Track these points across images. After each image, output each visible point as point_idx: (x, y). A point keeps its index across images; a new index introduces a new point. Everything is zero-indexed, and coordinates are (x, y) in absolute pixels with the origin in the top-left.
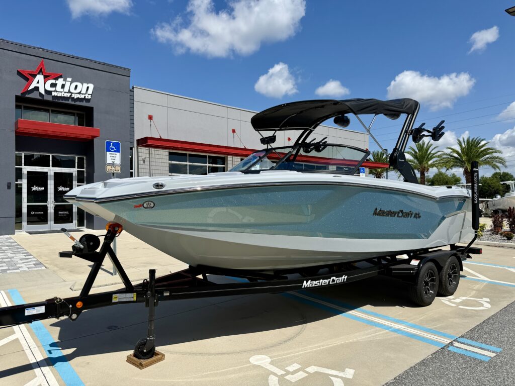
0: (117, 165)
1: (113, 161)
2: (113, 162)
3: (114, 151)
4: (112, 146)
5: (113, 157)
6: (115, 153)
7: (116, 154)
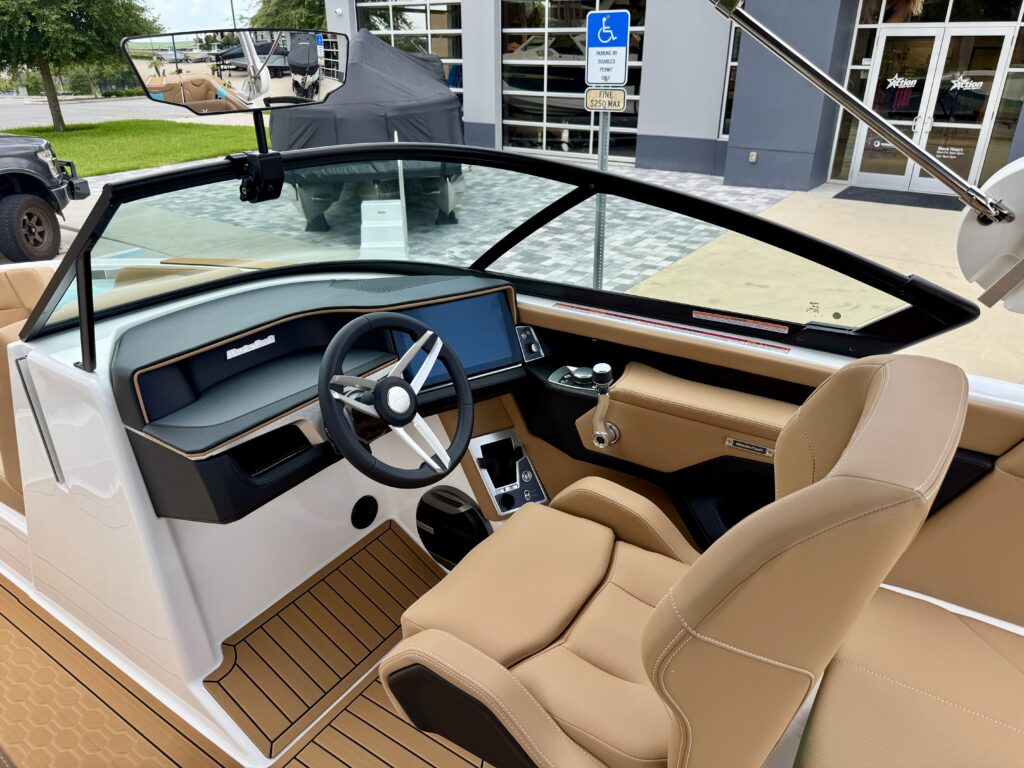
0: (616, 87)
1: (606, 74)
2: (605, 78)
3: (612, 44)
4: (605, 29)
5: (607, 61)
6: (611, 49)
7: (615, 53)
